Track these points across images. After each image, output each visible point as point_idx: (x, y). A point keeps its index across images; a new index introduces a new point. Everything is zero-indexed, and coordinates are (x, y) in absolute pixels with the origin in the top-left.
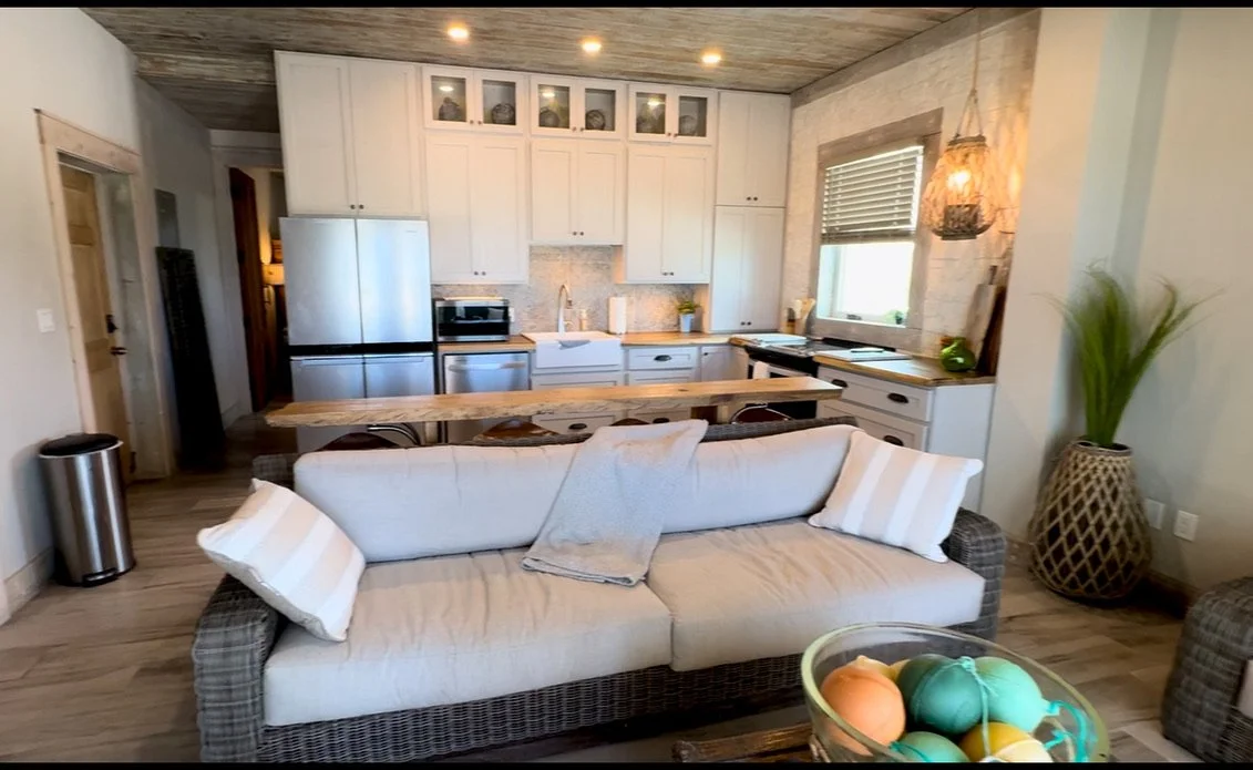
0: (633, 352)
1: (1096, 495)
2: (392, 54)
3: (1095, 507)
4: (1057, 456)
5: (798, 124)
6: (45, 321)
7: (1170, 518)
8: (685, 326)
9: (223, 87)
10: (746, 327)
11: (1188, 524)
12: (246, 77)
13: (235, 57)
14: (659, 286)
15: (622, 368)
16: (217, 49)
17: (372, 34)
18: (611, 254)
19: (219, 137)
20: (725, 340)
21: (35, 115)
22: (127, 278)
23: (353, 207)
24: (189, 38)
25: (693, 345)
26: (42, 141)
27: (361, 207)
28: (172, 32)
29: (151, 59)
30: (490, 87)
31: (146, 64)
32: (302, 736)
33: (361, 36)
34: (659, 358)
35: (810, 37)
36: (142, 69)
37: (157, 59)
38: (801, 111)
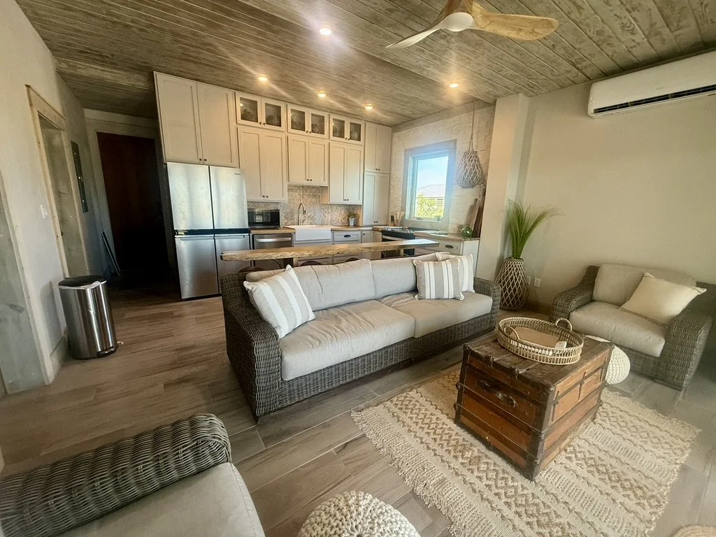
0: (336, 233)
1: (512, 274)
2: (222, 84)
3: (512, 278)
4: (501, 263)
5: (395, 140)
6: (44, 213)
7: (533, 280)
8: (352, 223)
9: (115, 87)
10: (376, 224)
11: (538, 282)
12: (131, 83)
13: (125, 71)
14: (340, 205)
15: (331, 240)
16: (116, 64)
17: (216, 72)
18: (323, 189)
19: (90, 114)
20: (371, 228)
21: (26, 88)
22: (61, 190)
23: (200, 160)
24: (101, 55)
25: (359, 230)
26: (31, 105)
27: (205, 160)
28: (91, 50)
29: (67, 63)
30: (268, 107)
31: (64, 66)
32: (295, 383)
33: (210, 72)
34: (345, 236)
35: (409, 105)
36: (61, 68)
37: (71, 64)
38: (396, 134)
